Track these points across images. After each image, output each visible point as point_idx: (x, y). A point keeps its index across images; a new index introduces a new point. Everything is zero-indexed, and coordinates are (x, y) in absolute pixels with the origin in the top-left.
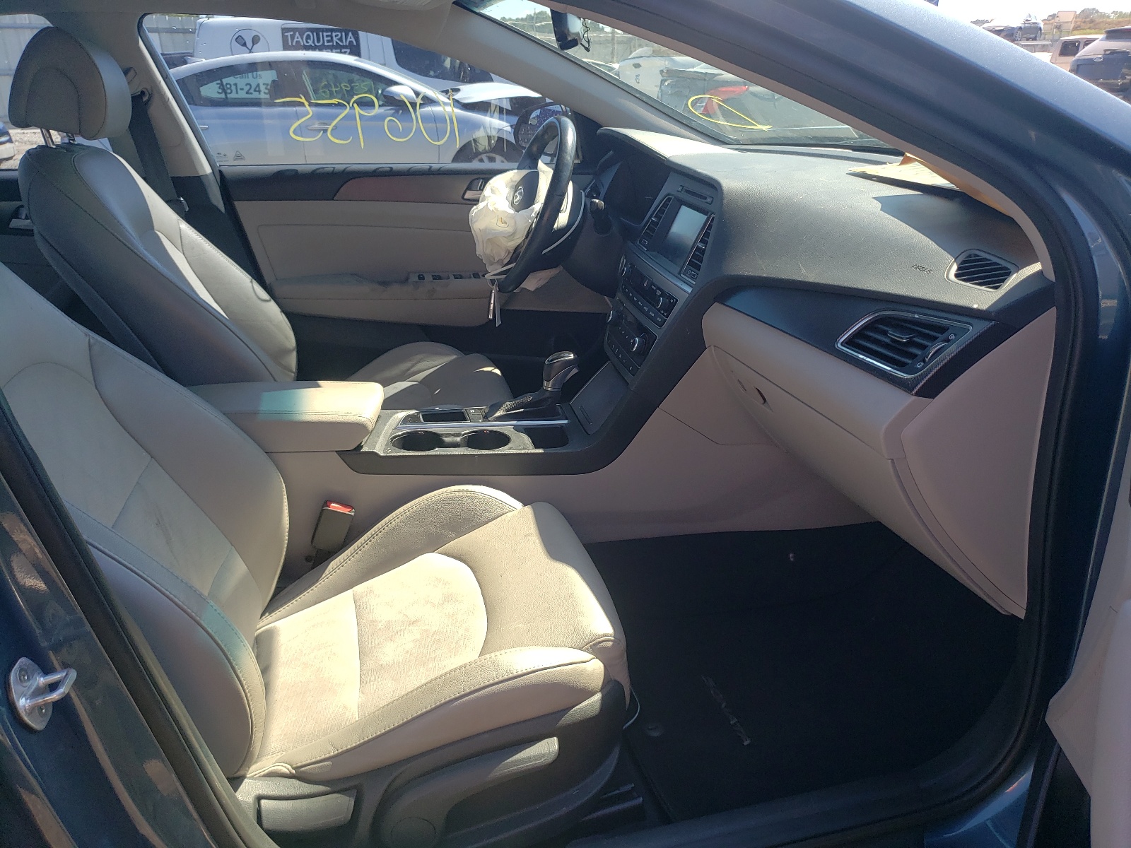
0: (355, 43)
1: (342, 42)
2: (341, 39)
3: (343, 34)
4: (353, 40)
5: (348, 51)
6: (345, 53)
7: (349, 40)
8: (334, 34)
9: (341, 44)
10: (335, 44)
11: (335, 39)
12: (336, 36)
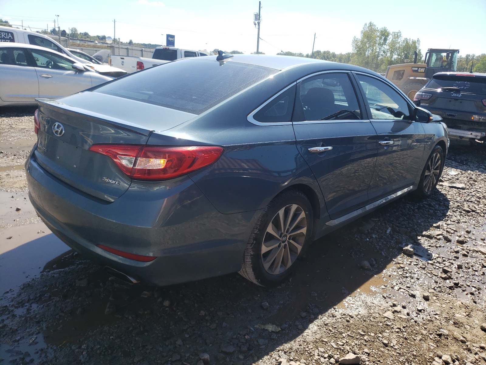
0: (12, 38)
1: (6, 37)
2: (5, 36)
3: (7, 34)
4: (11, 36)
5: (9, 41)
6: (8, 41)
7: (9, 36)
8: (2, 33)
9: (5, 37)
10: (3, 37)
11: (3, 35)
12: (3, 34)
